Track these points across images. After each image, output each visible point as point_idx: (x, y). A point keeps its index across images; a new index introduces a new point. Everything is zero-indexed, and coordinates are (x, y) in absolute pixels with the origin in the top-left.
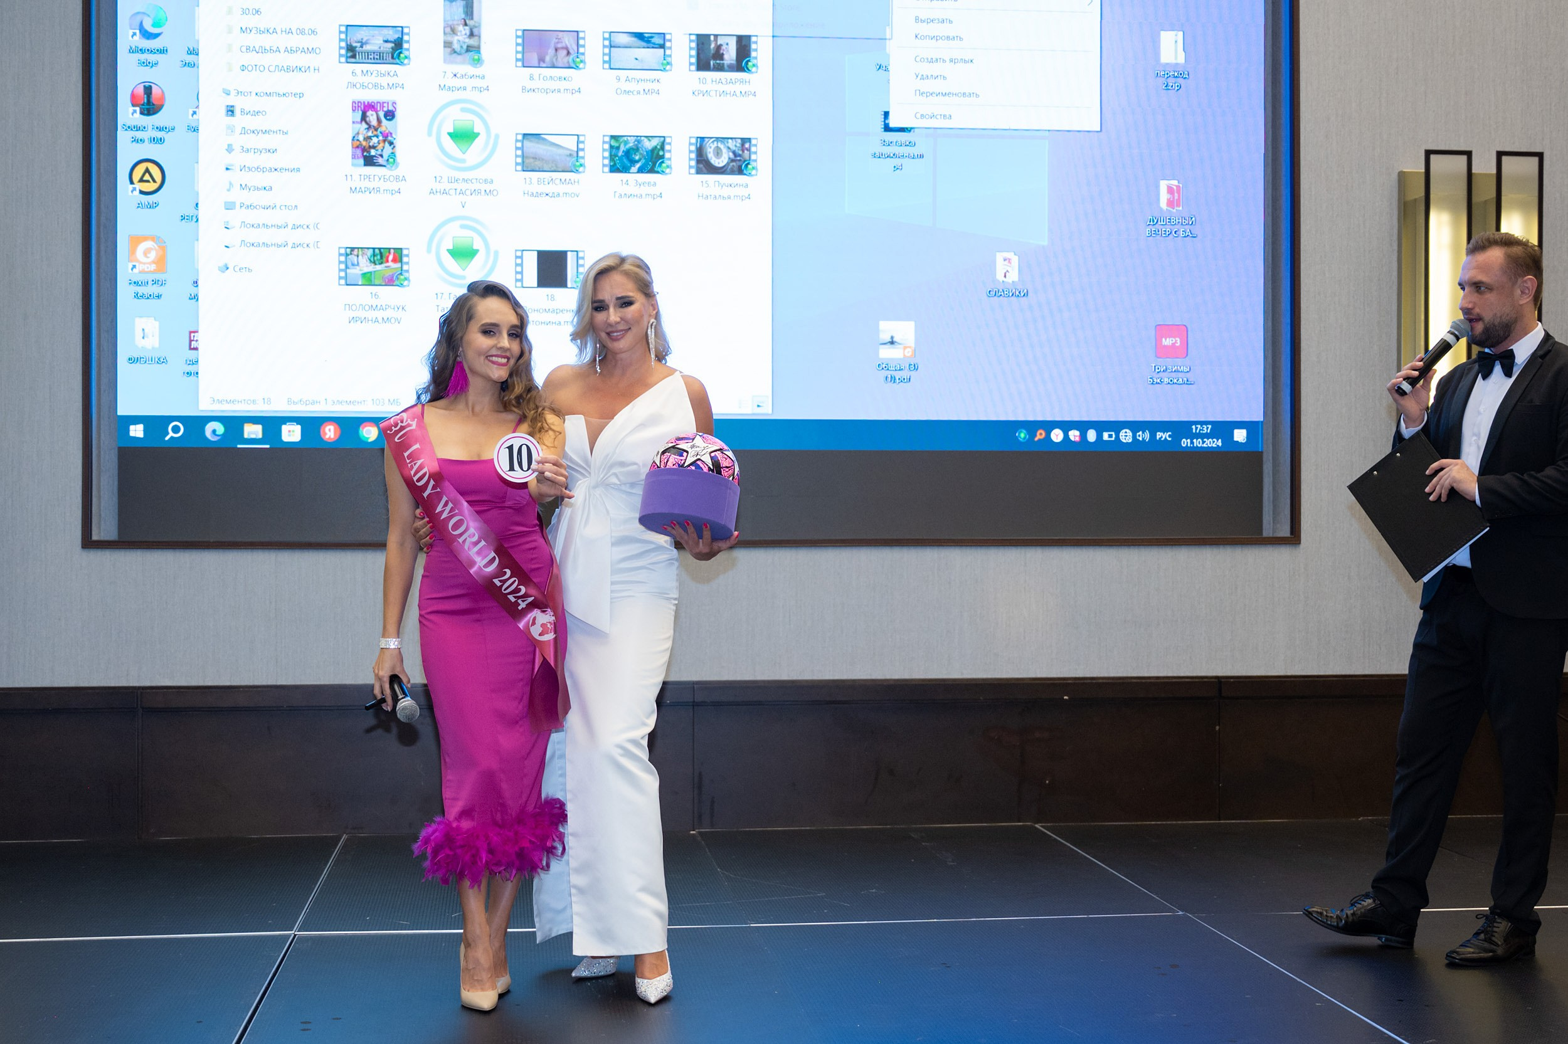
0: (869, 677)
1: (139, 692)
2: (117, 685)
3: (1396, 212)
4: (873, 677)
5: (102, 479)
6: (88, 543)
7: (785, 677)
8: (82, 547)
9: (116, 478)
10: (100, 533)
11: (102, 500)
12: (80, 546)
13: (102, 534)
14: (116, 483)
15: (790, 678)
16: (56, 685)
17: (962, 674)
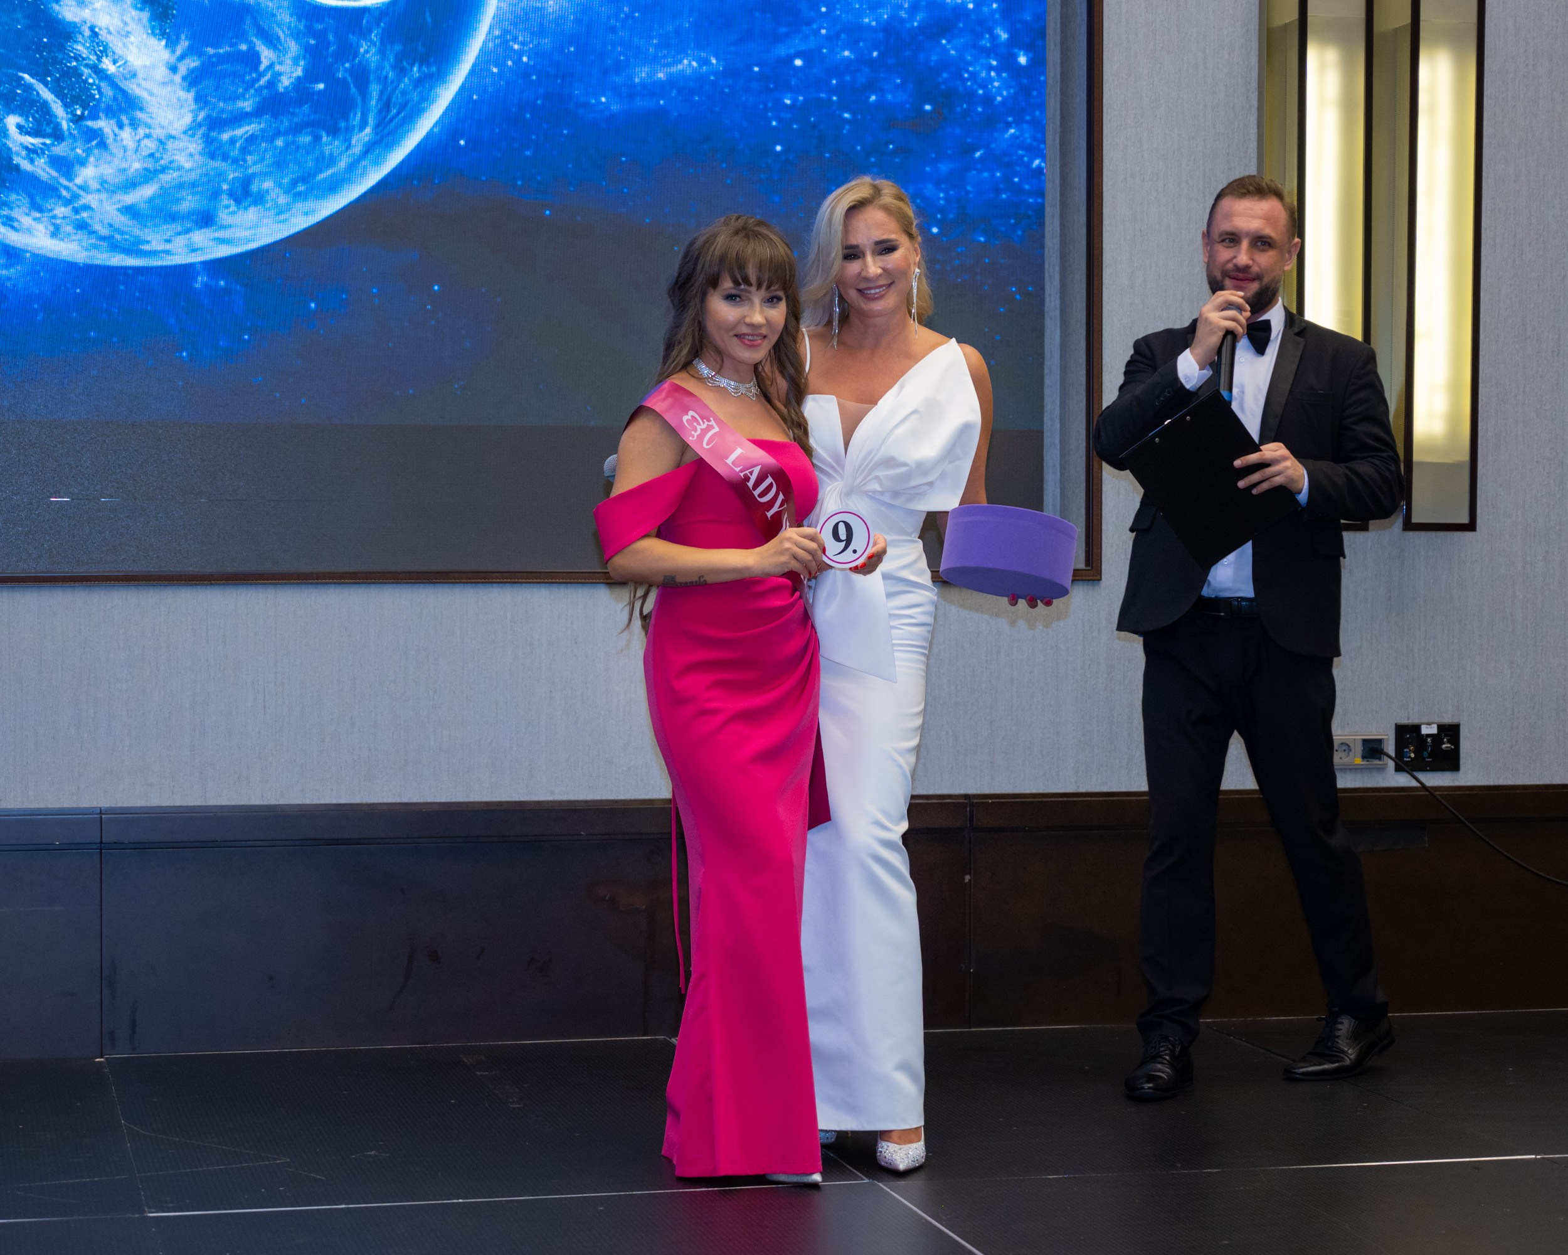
3: (1255, 46)
17: (552, 793)
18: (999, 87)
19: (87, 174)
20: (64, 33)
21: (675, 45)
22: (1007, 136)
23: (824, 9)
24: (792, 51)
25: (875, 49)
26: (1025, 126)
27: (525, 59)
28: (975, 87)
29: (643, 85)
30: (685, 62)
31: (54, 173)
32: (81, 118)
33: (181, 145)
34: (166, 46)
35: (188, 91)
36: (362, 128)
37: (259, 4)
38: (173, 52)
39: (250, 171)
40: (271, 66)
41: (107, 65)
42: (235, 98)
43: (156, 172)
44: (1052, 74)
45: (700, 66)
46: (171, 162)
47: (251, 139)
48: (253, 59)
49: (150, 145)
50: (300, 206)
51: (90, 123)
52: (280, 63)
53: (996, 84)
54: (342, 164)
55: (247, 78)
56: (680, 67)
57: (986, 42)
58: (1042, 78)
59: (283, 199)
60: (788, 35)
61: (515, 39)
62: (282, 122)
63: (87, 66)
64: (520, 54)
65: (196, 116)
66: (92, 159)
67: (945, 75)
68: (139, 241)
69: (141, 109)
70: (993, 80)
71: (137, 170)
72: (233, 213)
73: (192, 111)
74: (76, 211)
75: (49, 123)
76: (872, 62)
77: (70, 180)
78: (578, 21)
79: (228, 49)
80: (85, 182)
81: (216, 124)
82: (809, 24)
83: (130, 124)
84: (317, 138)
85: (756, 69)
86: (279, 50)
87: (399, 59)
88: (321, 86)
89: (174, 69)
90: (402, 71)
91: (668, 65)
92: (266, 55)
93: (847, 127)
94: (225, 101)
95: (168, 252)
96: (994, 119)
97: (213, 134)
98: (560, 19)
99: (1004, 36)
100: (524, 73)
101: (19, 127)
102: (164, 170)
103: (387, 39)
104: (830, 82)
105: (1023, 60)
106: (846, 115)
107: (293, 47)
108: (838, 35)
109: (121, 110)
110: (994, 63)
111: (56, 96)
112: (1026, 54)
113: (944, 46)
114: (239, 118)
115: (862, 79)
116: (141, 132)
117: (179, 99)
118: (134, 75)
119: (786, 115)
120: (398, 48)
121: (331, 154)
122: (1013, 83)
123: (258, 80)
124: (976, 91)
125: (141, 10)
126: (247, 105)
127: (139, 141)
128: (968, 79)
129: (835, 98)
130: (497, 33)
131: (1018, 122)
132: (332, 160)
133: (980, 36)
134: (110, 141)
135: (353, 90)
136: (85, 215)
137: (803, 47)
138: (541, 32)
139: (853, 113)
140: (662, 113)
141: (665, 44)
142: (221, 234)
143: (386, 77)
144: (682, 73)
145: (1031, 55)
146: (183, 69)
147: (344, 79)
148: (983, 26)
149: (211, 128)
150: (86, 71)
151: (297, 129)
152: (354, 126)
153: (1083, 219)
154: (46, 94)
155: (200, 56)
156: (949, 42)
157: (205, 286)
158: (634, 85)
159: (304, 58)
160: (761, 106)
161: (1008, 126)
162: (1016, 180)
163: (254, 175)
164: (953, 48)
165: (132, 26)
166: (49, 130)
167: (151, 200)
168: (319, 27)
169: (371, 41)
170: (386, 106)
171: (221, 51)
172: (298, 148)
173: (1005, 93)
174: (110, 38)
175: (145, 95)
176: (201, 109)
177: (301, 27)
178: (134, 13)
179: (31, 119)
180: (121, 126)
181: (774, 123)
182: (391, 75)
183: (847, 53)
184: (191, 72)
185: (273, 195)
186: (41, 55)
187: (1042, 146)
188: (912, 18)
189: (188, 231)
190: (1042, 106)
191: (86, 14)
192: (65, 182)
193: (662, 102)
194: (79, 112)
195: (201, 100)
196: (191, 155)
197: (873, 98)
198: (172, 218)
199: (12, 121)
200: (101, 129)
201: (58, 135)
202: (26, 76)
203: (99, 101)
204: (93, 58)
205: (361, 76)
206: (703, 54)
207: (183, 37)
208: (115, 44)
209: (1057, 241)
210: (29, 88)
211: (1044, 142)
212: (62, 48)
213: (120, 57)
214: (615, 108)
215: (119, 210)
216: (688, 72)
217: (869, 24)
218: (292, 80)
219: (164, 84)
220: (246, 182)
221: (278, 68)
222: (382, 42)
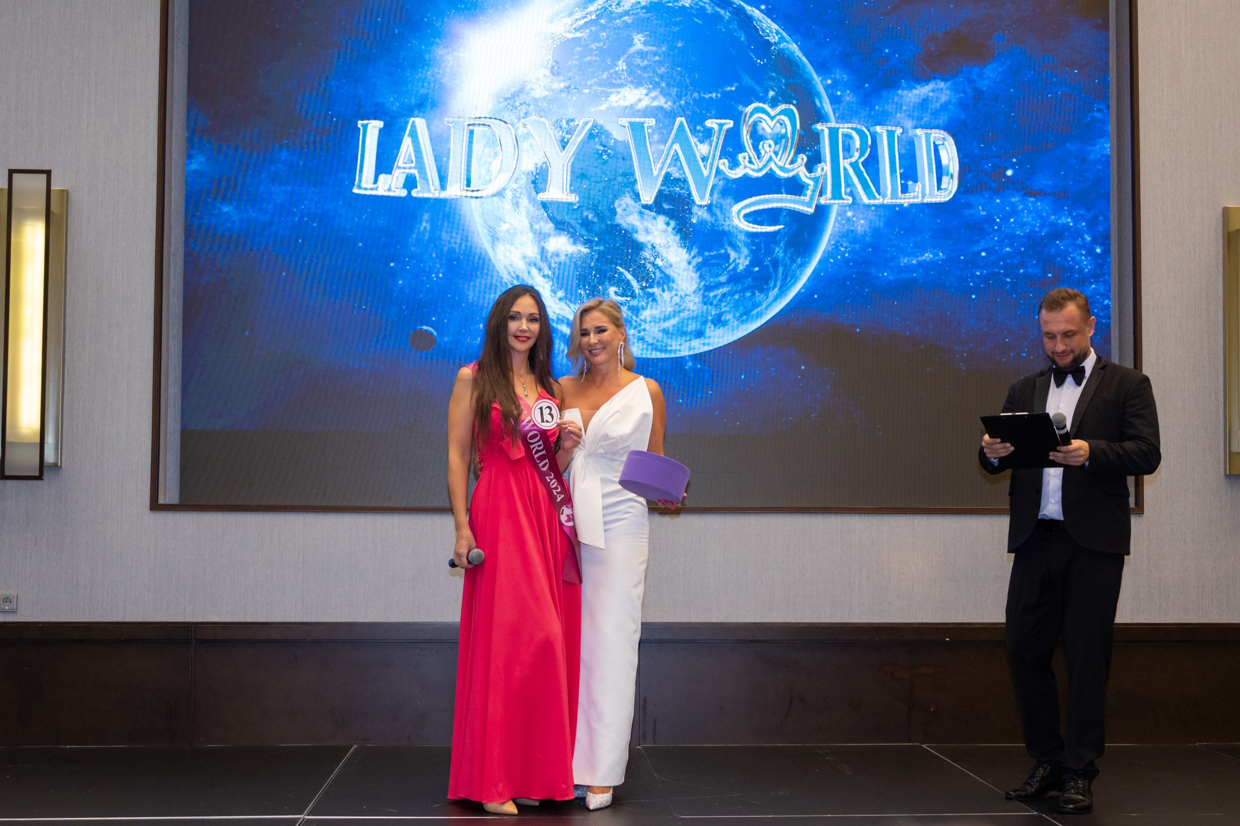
0: (784, 621)
1: (193, 626)
2: (176, 621)
3: (1221, 241)
4: (788, 621)
5: (168, 455)
6: (155, 506)
7: (715, 620)
8: (150, 509)
9: (179, 454)
10: (165, 498)
11: (167, 472)
12: (149, 508)
13: (167, 500)
14: (179, 459)
15: (719, 621)
16: (127, 620)
17: (861, 619)
18: (1087, 264)
19: (646, 314)
20: (638, 247)
21: (921, 248)
22: (1091, 288)
23: (996, 228)
24: (980, 248)
25: (1023, 247)
26: (1101, 284)
27: (847, 255)
28: (1074, 264)
29: (905, 267)
30: (926, 255)
31: (630, 314)
32: (646, 287)
33: (692, 298)
34: (687, 252)
35: (696, 273)
36: (773, 289)
37: (730, 231)
38: (690, 254)
39: (722, 310)
40: (734, 261)
41: (659, 262)
42: (717, 276)
43: (679, 312)
44: (1113, 258)
45: (934, 257)
46: (686, 307)
47: (724, 295)
48: (727, 257)
49: (677, 299)
50: (744, 326)
51: (649, 290)
52: (739, 258)
53: (1085, 263)
54: (764, 306)
55: (724, 266)
56: (924, 258)
57: (1079, 242)
58: (1109, 259)
59: (736, 323)
60: (978, 241)
61: (842, 245)
62: (739, 286)
63: (649, 262)
64: (845, 252)
65: (699, 284)
66: (649, 307)
67: (1058, 259)
68: (667, 345)
69: (673, 282)
70: (1082, 261)
71: (670, 312)
72: (714, 331)
73: (697, 283)
74: (639, 332)
75: (630, 290)
76: (1020, 253)
77: (637, 316)
78: (873, 236)
79: (715, 252)
80: (645, 318)
81: (708, 288)
82: (989, 234)
83: (668, 290)
84: (753, 294)
85: (962, 258)
86: (739, 253)
87: (792, 255)
88: (757, 269)
89: (689, 263)
90: (793, 261)
91: (918, 256)
92: (733, 255)
93: (1009, 285)
94: (713, 277)
95: (680, 350)
96: (1083, 280)
97: (706, 293)
98: (865, 235)
99: (1089, 239)
100: (846, 261)
101: (616, 293)
102: (681, 312)
103: (787, 246)
104: (1000, 263)
105: (1098, 251)
106: (1008, 280)
107: (745, 251)
108: (1003, 240)
109: (664, 283)
110: (1084, 252)
111: (634, 278)
112: (1100, 248)
113: (1057, 244)
114: (719, 285)
115: (1016, 261)
116: (674, 293)
117: (691, 277)
118: (671, 266)
119: (978, 281)
120: (792, 250)
121: (760, 302)
122: (1094, 262)
123: (729, 266)
124: (1075, 267)
125: (676, 235)
126: (723, 279)
127: (672, 297)
128: (1070, 261)
129: (1002, 271)
130: (833, 242)
131: (1097, 282)
132: (760, 304)
133: (1076, 239)
134: (658, 298)
135: (772, 270)
136: (642, 333)
137: (986, 247)
138: (854, 242)
139: (1012, 279)
140: (915, 280)
141: (916, 246)
142: (706, 341)
143: (786, 264)
144: (925, 260)
145: (1103, 248)
146: (694, 262)
147: (767, 265)
148: (1078, 234)
149: (706, 290)
150: (648, 266)
151: (744, 290)
152: (770, 288)
153: (1132, 330)
154: (629, 277)
155: (702, 255)
156: (1060, 242)
157: (690, 367)
158: (901, 267)
159: (750, 256)
160: (965, 276)
161: (1092, 284)
162: (1096, 311)
163: (723, 312)
164: (1063, 246)
165: (671, 243)
166: (629, 294)
167: (674, 326)
168: (757, 241)
169: (780, 247)
170: (784, 279)
171: (712, 254)
172: (745, 299)
173: (1089, 267)
174: (661, 249)
175: (676, 276)
176: (702, 281)
177: (749, 241)
178: (672, 237)
179: (621, 288)
180: (663, 291)
181: (971, 284)
182: (788, 262)
183: (1008, 249)
184: (698, 264)
185: (731, 321)
186: (627, 258)
187: (1109, 294)
188: (1041, 231)
189: (690, 340)
190: (1109, 274)
191: (650, 238)
192: (634, 318)
193: (915, 275)
194: (644, 285)
195: (702, 277)
196: (695, 303)
197: (1022, 271)
198: (684, 333)
199: (612, 290)
200: (654, 293)
201: (633, 296)
202: (620, 268)
203: (654, 279)
204: (652, 259)
205: (775, 263)
206: (935, 251)
207: (694, 247)
208: (663, 252)
209: (1117, 341)
210: (621, 274)
211: (1110, 292)
212: (638, 254)
213: (665, 258)
214: (891, 278)
215: (659, 331)
216: (928, 260)
217: (1019, 234)
218: (744, 267)
219: (684, 270)
220: (719, 316)
221: (737, 261)
222: (786, 247)
